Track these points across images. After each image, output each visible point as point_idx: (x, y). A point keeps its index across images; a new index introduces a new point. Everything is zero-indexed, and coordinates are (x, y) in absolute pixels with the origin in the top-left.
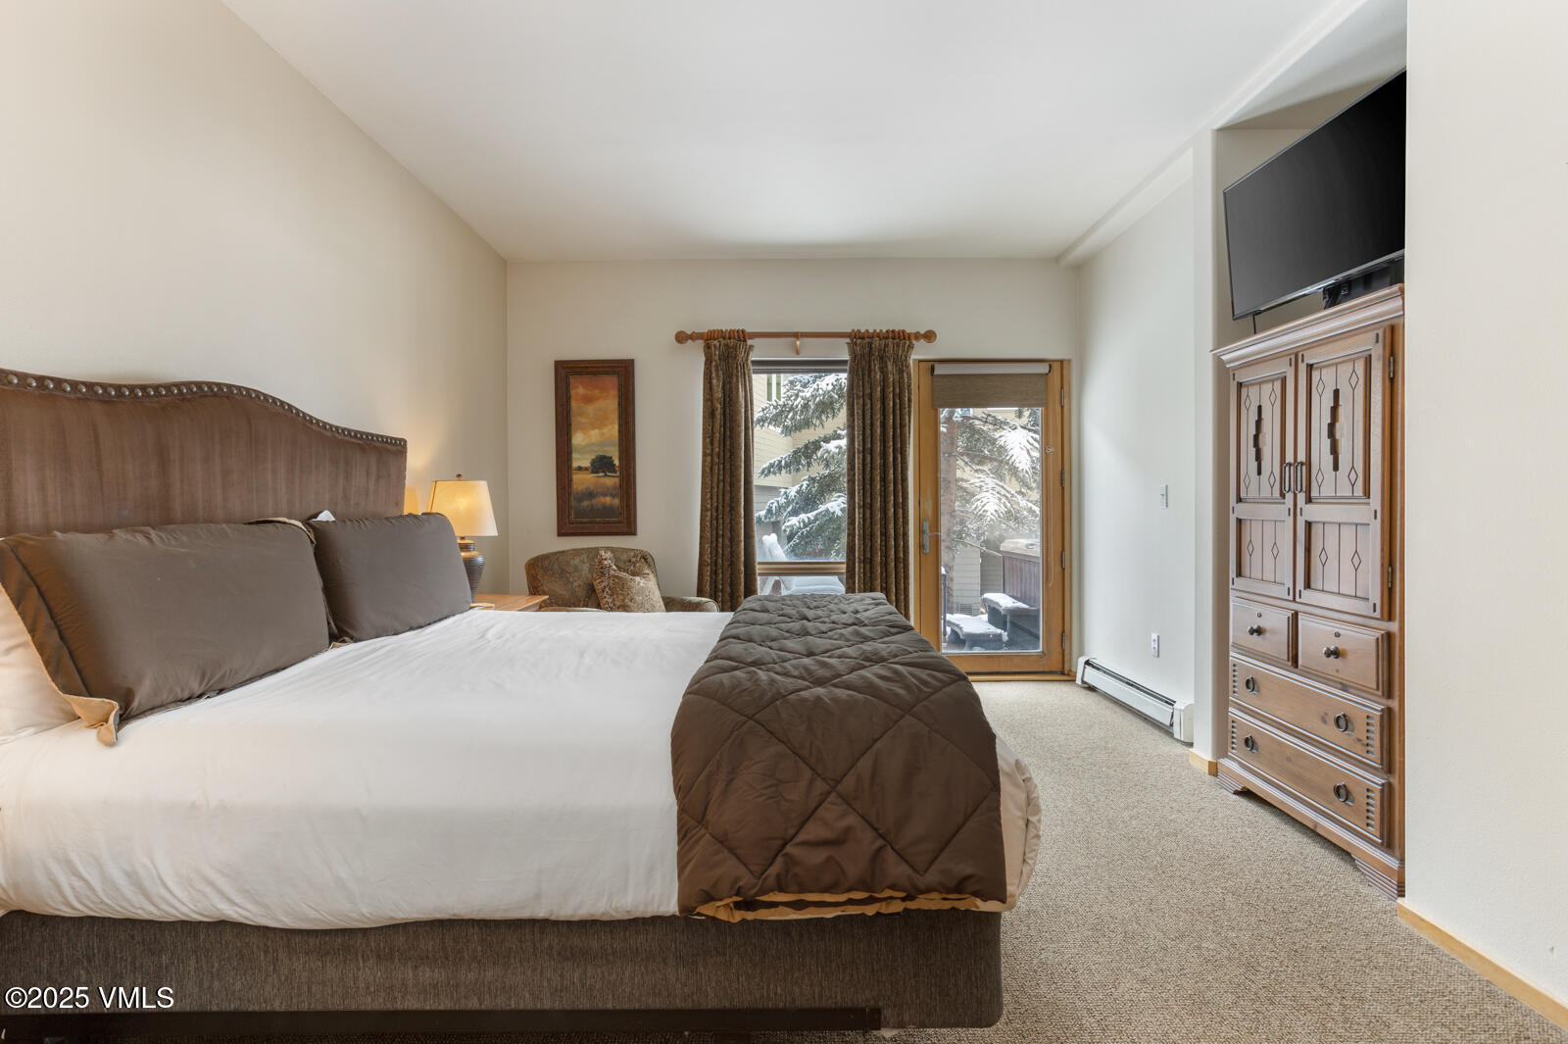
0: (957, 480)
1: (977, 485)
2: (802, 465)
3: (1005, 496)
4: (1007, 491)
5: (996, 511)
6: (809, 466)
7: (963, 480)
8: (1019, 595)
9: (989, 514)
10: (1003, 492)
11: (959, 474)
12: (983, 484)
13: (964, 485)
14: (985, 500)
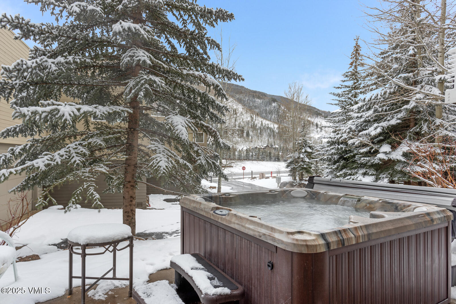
0: (139, 146)
1: (153, 148)
2: (35, 132)
3: (171, 156)
4: (171, 153)
5: (166, 167)
6: (40, 133)
7: (142, 145)
8: (202, 254)
9: (162, 168)
10: (170, 154)
11: (140, 141)
12: (157, 148)
13: (143, 148)
14: (159, 159)
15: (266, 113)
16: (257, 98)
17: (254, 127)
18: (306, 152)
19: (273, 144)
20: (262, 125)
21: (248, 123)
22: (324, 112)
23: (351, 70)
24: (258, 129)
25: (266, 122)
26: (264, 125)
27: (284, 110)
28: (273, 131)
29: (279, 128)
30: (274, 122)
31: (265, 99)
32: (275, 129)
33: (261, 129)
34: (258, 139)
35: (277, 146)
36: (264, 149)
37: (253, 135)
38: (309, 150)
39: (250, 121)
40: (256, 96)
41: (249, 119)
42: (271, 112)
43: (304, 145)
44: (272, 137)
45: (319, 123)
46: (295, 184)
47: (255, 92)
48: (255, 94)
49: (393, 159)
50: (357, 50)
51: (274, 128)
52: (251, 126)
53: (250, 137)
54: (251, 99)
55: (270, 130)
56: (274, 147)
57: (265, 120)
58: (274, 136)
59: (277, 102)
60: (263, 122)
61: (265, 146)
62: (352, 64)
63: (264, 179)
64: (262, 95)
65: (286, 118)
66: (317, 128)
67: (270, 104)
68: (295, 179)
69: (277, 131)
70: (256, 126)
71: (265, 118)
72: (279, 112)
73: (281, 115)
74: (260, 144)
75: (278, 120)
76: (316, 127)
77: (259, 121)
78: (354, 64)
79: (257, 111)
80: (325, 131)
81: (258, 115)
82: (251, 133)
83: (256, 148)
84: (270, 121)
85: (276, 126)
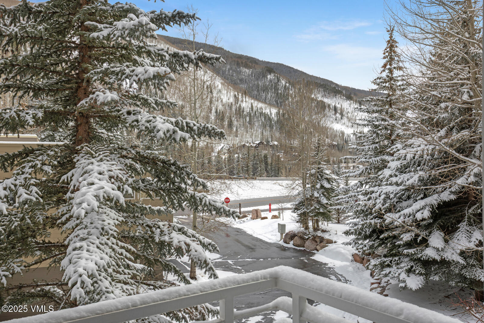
15: (258, 91)
16: (243, 67)
17: (240, 112)
18: (322, 187)
19: (270, 140)
20: (252, 110)
21: (231, 106)
22: (346, 88)
23: (384, 75)
24: (246, 116)
25: (258, 105)
26: (255, 109)
27: (285, 86)
28: (270, 119)
29: (278, 114)
30: (271, 105)
31: (255, 69)
32: (273, 116)
33: (250, 116)
34: (247, 132)
35: (276, 143)
36: (256, 147)
37: (238, 126)
38: (327, 185)
39: (233, 103)
40: (242, 63)
41: (232, 100)
42: (265, 89)
43: (320, 177)
44: (268, 128)
45: (338, 106)
46: (307, 237)
47: (240, 57)
48: (240, 61)
49: (447, 260)
50: (392, 46)
51: (271, 114)
52: (236, 110)
53: (235, 129)
54: (234, 67)
55: (265, 118)
56: (271, 144)
57: (256, 102)
58: (271, 127)
59: (274, 72)
60: (253, 105)
61: (257, 142)
62: (385, 66)
63: (259, 220)
64: (251, 62)
65: (288, 99)
66: (335, 114)
67: (265, 76)
68: (307, 228)
69: (276, 119)
70: (243, 111)
71: (257, 98)
72: (278, 89)
73: (281, 93)
74: (250, 140)
75: (276, 101)
76: (334, 112)
77: (247, 104)
78: (388, 67)
79: (244, 86)
80: (348, 117)
81: (245, 93)
82: (235, 123)
83: (244, 145)
84: (265, 102)
85: (274, 111)
